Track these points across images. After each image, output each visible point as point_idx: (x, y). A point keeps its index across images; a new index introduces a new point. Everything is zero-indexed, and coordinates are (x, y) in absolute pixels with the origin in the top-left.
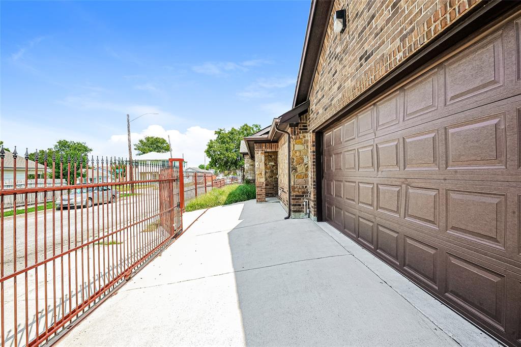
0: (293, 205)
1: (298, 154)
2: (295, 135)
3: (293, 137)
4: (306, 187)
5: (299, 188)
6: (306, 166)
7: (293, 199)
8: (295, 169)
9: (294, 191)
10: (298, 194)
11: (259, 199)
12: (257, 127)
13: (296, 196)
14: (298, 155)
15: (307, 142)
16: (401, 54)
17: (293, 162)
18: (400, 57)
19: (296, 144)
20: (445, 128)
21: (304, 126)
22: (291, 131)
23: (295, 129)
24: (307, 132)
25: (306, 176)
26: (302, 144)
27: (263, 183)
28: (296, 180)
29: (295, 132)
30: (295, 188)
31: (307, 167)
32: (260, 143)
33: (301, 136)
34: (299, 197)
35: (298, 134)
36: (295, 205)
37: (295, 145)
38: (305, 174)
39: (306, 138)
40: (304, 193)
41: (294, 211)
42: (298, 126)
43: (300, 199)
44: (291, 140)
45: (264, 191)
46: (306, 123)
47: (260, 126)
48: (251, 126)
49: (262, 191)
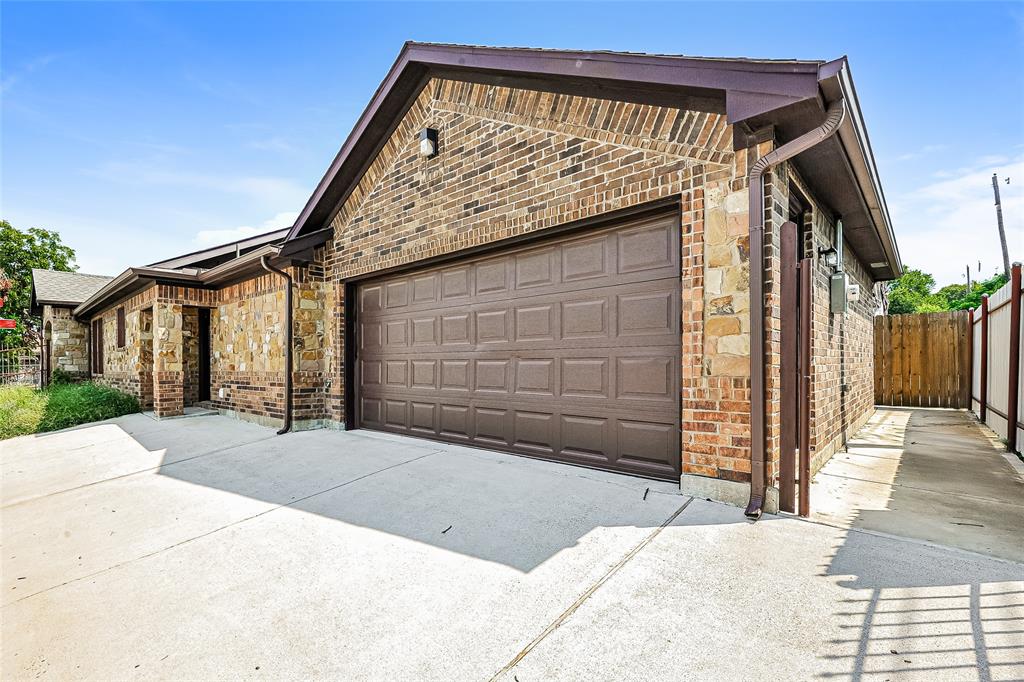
0: (297, 407)
1: (306, 316)
2: (301, 281)
3: (299, 285)
4: (320, 374)
5: (309, 377)
6: (320, 338)
7: (296, 396)
8: (301, 343)
9: (298, 382)
10: (304, 386)
11: (165, 409)
12: (45, 236)
13: (302, 391)
14: (306, 318)
15: (322, 296)
16: (529, 224)
17: (297, 330)
18: (527, 227)
19: (303, 297)
20: (561, 303)
21: (317, 269)
22: (295, 274)
23: (301, 271)
24: (322, 280)
25: (320, 355)
26: (313, 299)
27: (178, 373)
28: (302, 362)
29: (301, 276)
30: (300, 377)
31: (322, 340)
32: (171, 284)
33: (312, 284)
34: (307, 392)
35: (306, 281)
36: (300, 407)
37: (302, 300)
38: (319, 353)
39: (321, 290)
40: (315, 384)
41: (298, 419)
42: (307, 267)
43: (309, 396)
44: (294, 289)
45: (179, 391)
46: (321, 264)
47: (56, 235)
48: (25, 233)
49: (174, 391)
